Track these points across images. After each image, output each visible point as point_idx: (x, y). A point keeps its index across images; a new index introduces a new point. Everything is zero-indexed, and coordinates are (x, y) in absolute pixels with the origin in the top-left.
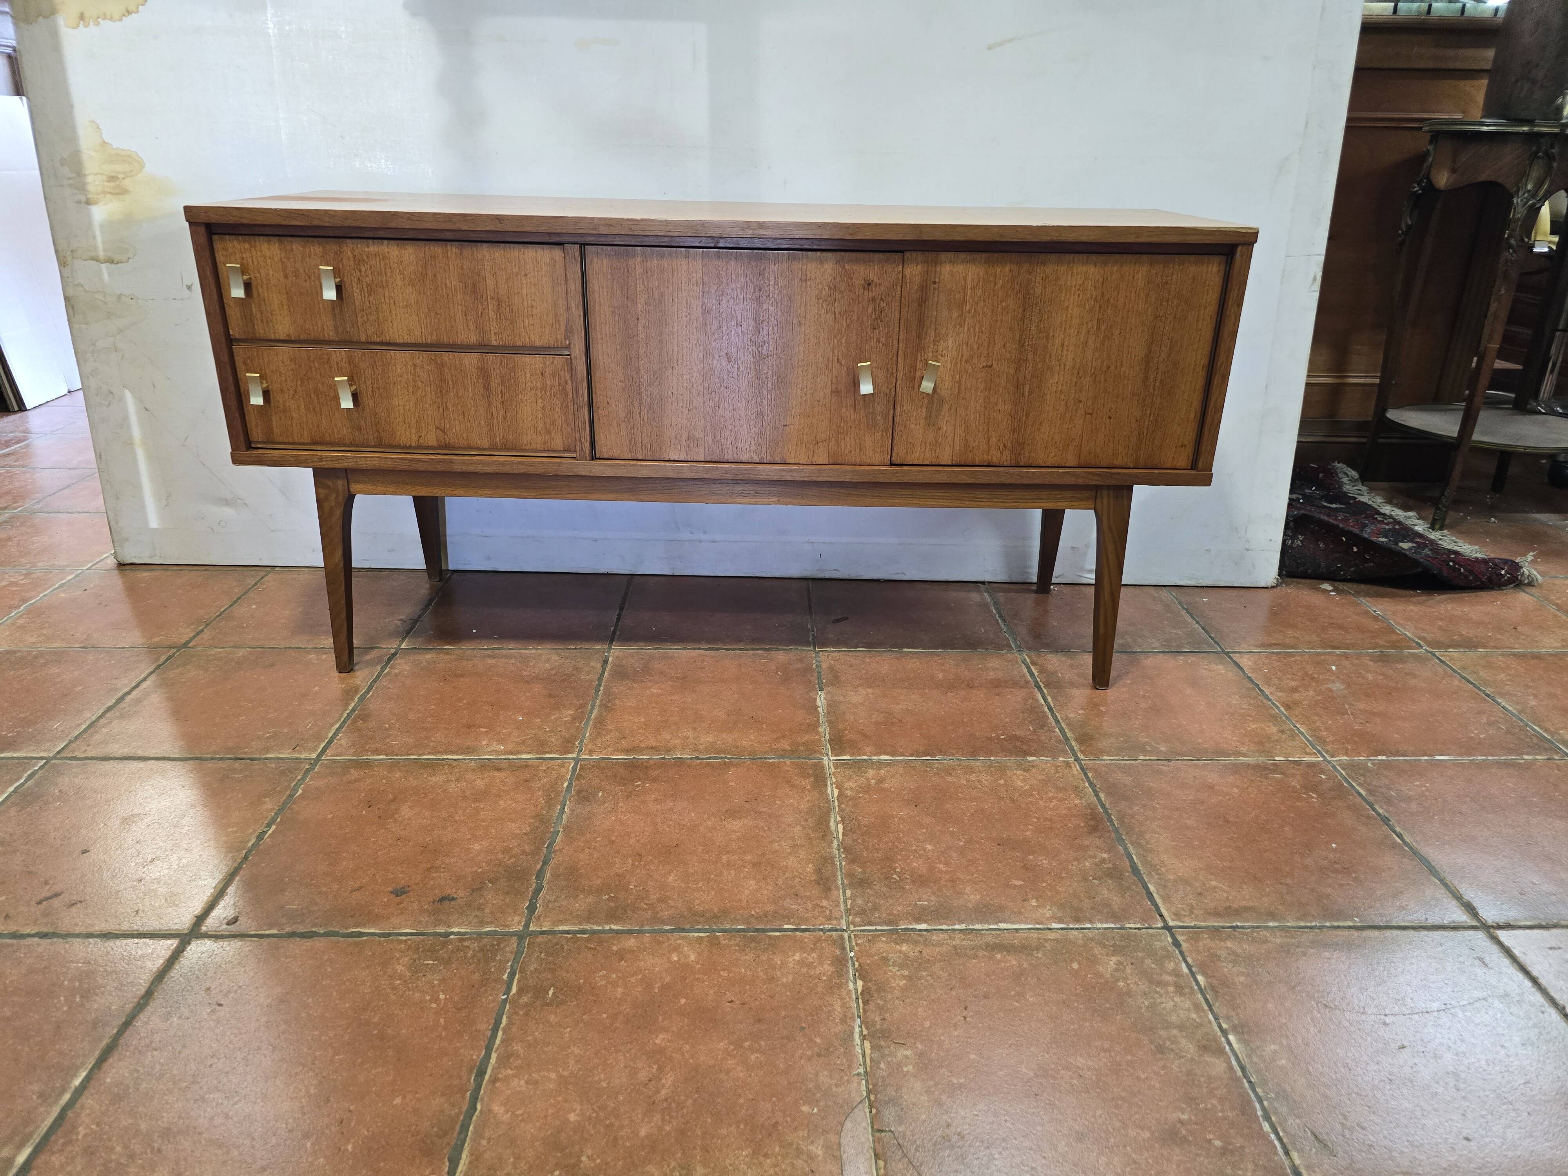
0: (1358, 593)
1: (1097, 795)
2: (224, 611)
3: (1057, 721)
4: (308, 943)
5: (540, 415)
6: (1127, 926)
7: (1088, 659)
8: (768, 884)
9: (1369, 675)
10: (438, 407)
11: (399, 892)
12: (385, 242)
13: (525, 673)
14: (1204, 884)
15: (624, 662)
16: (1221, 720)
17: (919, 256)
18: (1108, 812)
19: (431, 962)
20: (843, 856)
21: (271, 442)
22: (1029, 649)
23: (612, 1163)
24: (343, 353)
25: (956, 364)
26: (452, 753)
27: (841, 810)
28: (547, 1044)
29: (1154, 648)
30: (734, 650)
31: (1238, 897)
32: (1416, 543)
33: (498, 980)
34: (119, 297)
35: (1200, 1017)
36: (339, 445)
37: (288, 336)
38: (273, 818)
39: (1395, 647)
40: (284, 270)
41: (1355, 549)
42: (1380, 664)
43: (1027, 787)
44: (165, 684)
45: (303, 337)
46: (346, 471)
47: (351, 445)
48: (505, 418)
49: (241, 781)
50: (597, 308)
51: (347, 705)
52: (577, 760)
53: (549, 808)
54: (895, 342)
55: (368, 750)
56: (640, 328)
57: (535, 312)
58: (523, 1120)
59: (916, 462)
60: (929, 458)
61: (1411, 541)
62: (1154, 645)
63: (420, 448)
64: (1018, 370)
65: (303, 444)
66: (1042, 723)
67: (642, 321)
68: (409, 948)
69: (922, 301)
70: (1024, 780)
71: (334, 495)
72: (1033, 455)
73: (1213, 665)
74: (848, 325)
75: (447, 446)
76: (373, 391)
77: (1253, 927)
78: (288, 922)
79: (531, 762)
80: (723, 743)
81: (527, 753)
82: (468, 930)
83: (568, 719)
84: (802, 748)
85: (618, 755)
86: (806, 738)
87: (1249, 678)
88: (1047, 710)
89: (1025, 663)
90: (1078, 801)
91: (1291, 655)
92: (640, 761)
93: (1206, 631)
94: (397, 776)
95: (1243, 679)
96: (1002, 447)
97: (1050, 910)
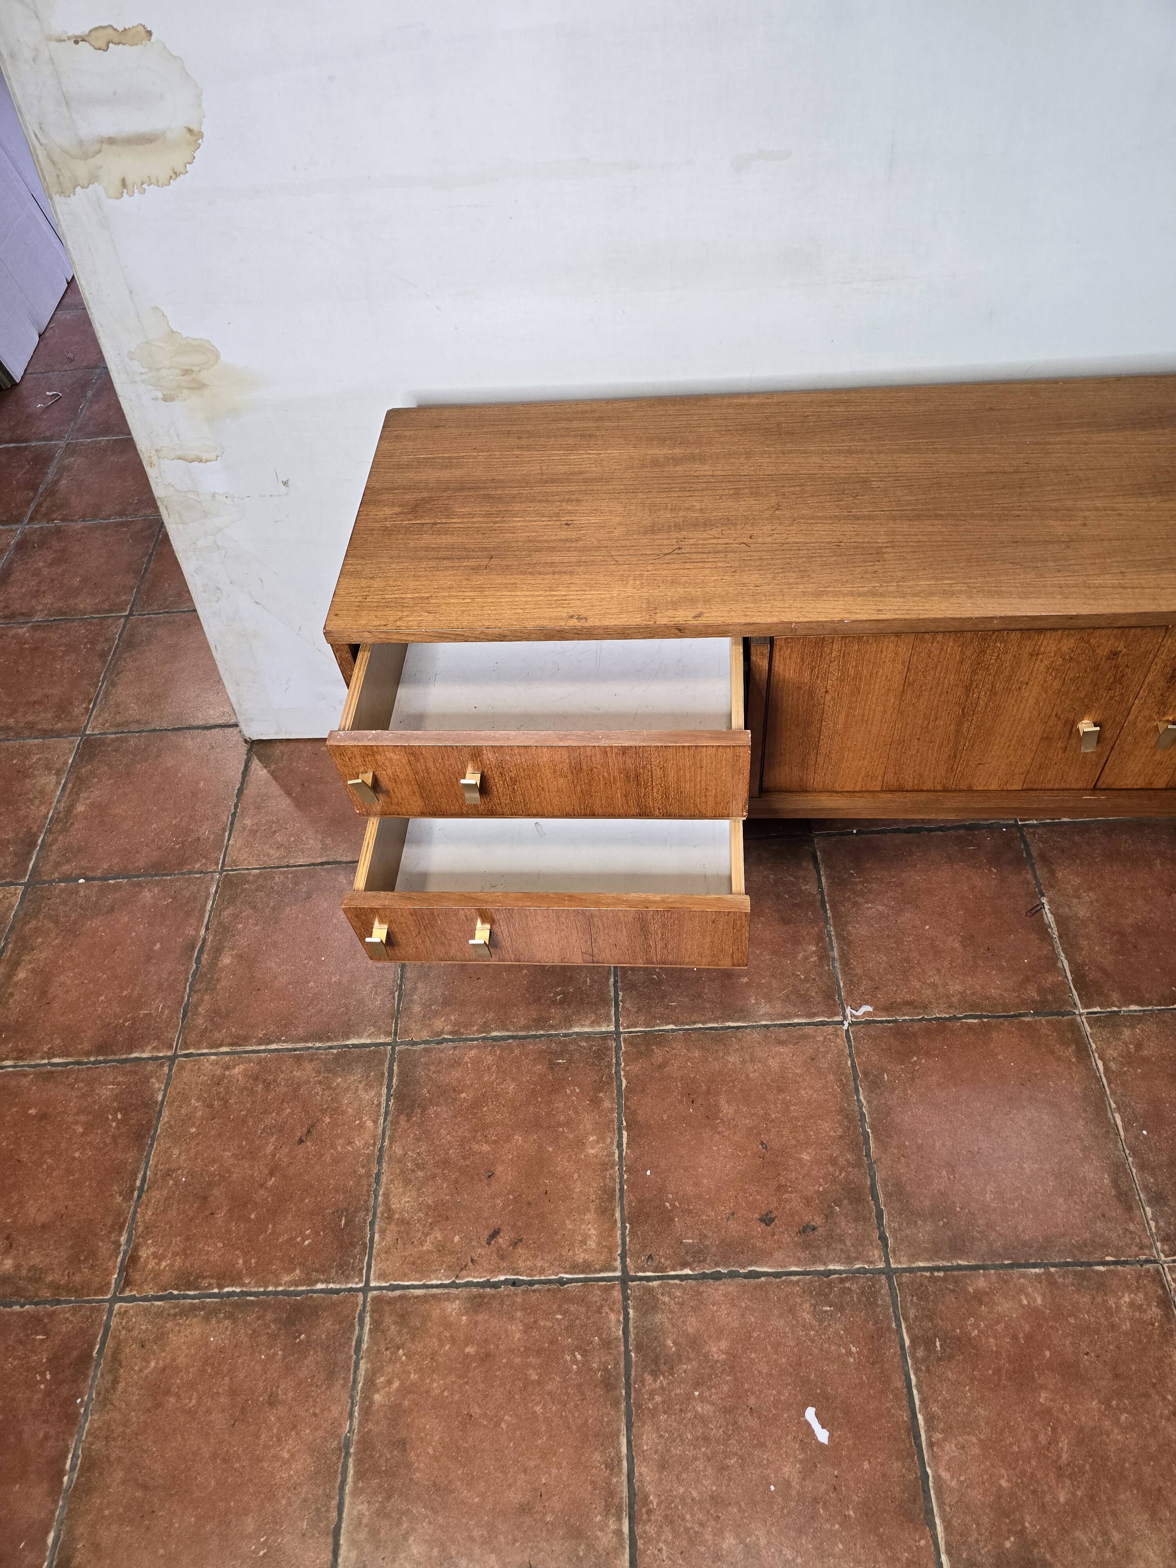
4: (720, 1287)
8: (1075, 1202)
11: (767, 1220)
15: (836, 858)
19: (828, 1308)
20: (1131, 1159)
23: (1049, 1529)
26: (730, 1017)
27: (1113, 1093)
28: (957, 1404)
30: (936, 827)
33: (889, 1329)
38: (618, 1120)
49: (568, 1069)
52: (845, 1023)
53: (847, 1099)
55: (654, 1018)
58: (967, 1487)
68: (804, 1292)
78: (694, 1261)
79: (807, 1030)
80: (973, 994)
81: (798, 1016)
82: (842, 1268)
83: (814, 959)
84: (1050, 997)
85: (880, 1017)
86: (1049, 981)
92: (903, 1024)
94: (697, 1055)
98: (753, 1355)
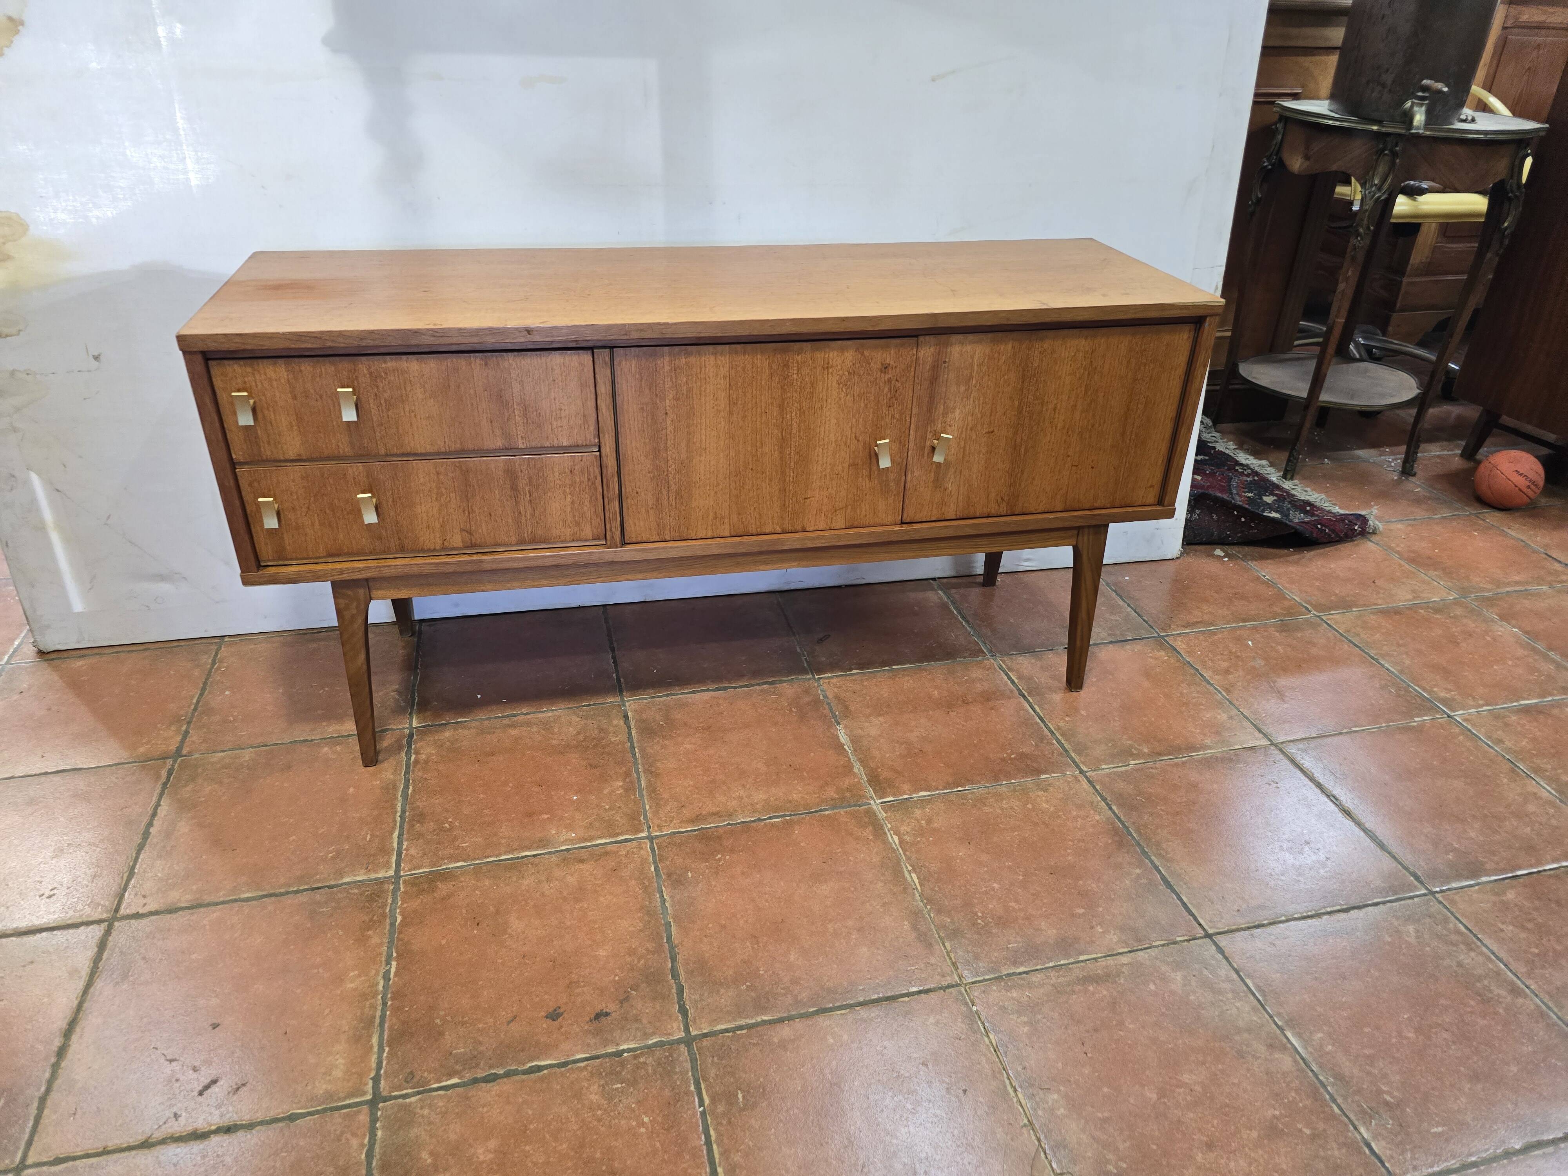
0: (1245, 558)
1: (1111, 809)
2: (198, 702)
3: (1051, 732)
4: (495, 1088)
5: (569, 510)
6: (1178, 939)
8: (878, 949)
9: (1279, 647)
10: (464, 511)
11: (554, 1015)
13: (554, 742)
15: (644, 716)
16: (1181, 712)
17: (931, 339)
18: (1124, 825)
19: (619, 1086)
20: (929, 907)
21: (280, 560)
22: (999, 652)
24: (361, 468)
25: (962, 433)
26: (529, 848)
27: (908, 859)
29: (1102, 639)
30: (741, 687)
33: (688, 1093)
34: (13, 373)
35: (1260, 1018)
36: (357, 554)
37: (299, 455)
38: (387, 953)
39: (1290, 614)
40: (292, 391)
41: (1243, 520)
42: (1284, 634)
43: (1052, 809)
44: (184, 806)
45: (316, 455)
46: (367, 580)
47: (371, 553)
48: (533, 515)
49: (332, 915)
50: (625, 407)
51: (394, 807)
52: (651, 838)
53: (649, 897)
54: (908, 417)
55: (442, 858)
56: (669, 422)
57: (563, 414)
59: (924, 520)
60: (936, 515)
61: (1272, 494)
62: (1101, 636)
63: (445, 550)
64: (1015, 433)
65: (319, 557)
66: (1041, 737)
67: (671, 416)
68: (592, 1075)
69: (934, 380)
70: (1047, 801)
71: (355, 604)
72: (1026, 504)
73: (1156, 653)
74: (866, 405)
75: (473, 546)
76: (393, 501)
78: (464, 1069)
79: (609, 847)
80: (776, 799)
81: (601, 838)
82: (637, 1045)
83: (621, 791)
84: (848, 794)
85: (686, 827)
86: (847, 782)
87: (1188, 662)
88: (1039, 721)
89: (1004, 671)
90: (1098, 818)
91: (1213, 633)
92: (709, 830)
93: (1139, 615)
94: (487, 884)
95: (1185, 664)
96: (999, 500)
97: (1115, 934)
98: (527, 1148)
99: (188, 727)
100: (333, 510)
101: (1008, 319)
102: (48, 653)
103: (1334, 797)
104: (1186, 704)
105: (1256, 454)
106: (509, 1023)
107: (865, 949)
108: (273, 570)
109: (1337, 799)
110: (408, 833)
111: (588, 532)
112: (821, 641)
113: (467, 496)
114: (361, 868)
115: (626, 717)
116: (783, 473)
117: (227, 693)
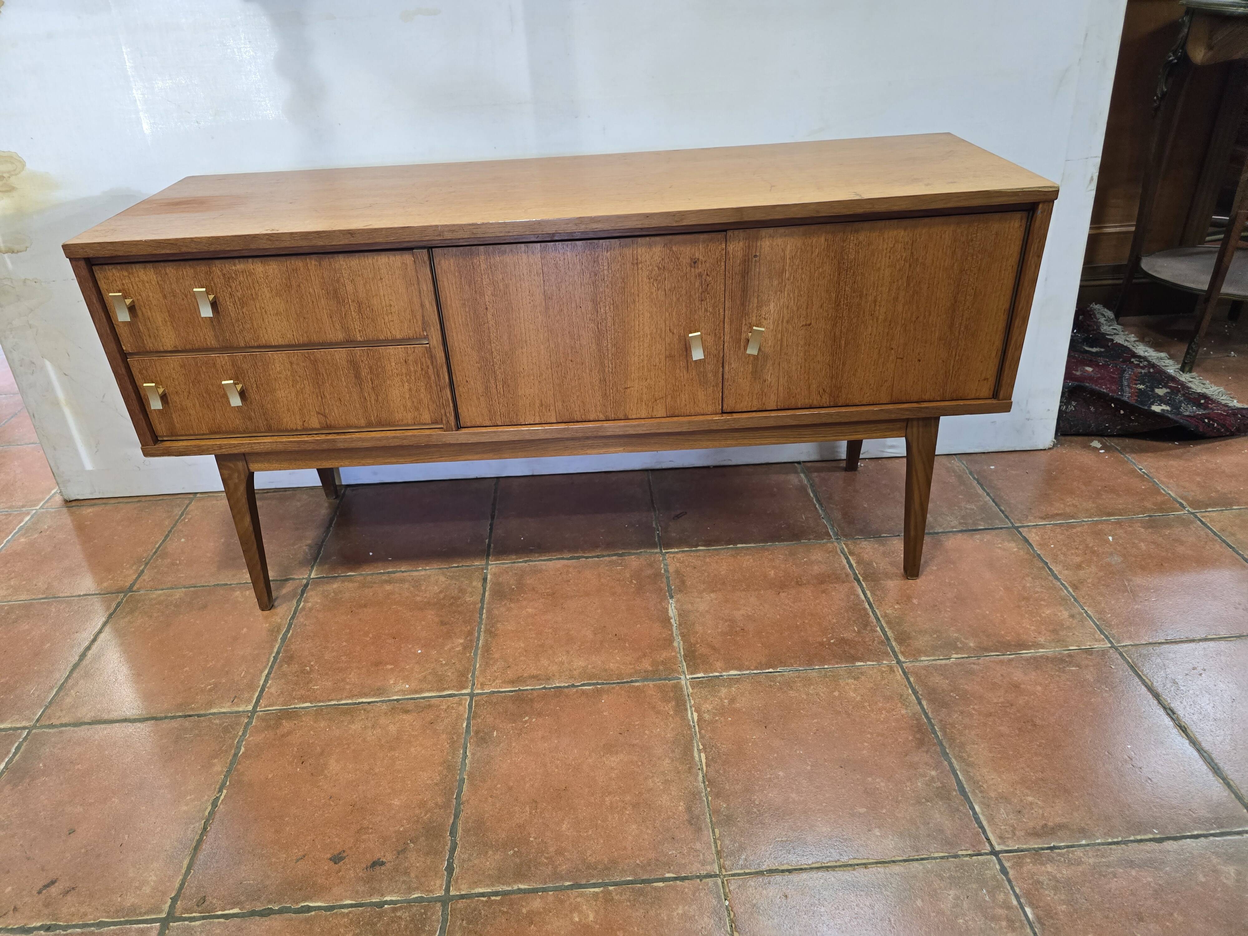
0: (1123, 450)
1: (920, 703)
2: (159, 547)
3: (878, 619)
5: (407, 396)
6: (960, 852)
7: (898, 545)
8: (647, 828)
9: (1142, 544)
10: (317, 396)
11: (337, 859)
12: (250, 260)
13: (418, 599)
14: (1021, 801)
15: (501, 579)
16: (1019, 607)
17: (741, 234)
18: (931, 722)
20: (709, 789)
21: (174, 435)
22: (845, 536)
24: (226, 358)
25: (777, 326)
26: (366, 695)
27: (702, 737)
29: (953, 527)
30: (593, 557)
31: (1053, 813)
32: (1170, 387)
34: (25, 281)
36: (234, 432)
37: (175, 347)
38: (223, 781)
39: (1161, 510)
40: (162, 292)
41: (1122, 412)
42: (1150, 530)
43: (859, 698)
44: (119, 634)
45: (188, 347)
46: (243, 454)
47: (245, 432)
48: (377, 400)
49: (192, 742)
50: (449, 303)
51: (272, 647)
52: (472, 695)
53: (454, 752)
54: (721, 311)
55: (294, 698)
56: (490, 316)
57: (393, 310)
59: (745, 410)
60: (756, 405)
61: (1166, 386)
62: (952, 524)
63: (306, 430)
64: (835, 325)
65: (203, 434)
66: (866, 624)
67: (491, 310)
68: (351, 923)
69: (745, 273)
70: (855, 690)
71: (236, 475)
72: (850, 396)
73: (1006, 543)
74: (678, 299)
75: (329, 427)
76: (257, 387)
77: (1068, 847)
78: (248, 900)
79: (432, 701)
80: (594, 668)
81: (429, 691)
82: (399, 898)
83: (460, 648)
84: (661, 668)
85: (505, 688)
86: (664, 655)
87: (1039, 555)
88: (868, 607)
89: (845, 555)
90: (904, 712)
91: (1071, 526)
92: (525, 693)
93: (996, 504)
94: (322, 725)
95: (1034, 557)
96: (821, 391)
97: (892, 840)
99: (145, 567)
100: (209, 394)
101: (818, 212)
102: (70, 501)
103: (1172, 711)
104: (1027, 599)
105: (1157, 346)
106: (297, 861)
107: (634, 827)
108: (168, 444)
109: (1174, 713)
110: (275, 673)
111: (426, 417)
112: (678, 517)
113: (318, 383)
114: (228, 701)
115: (485, 580)
116: (602, 364)
117: (183, 540)
